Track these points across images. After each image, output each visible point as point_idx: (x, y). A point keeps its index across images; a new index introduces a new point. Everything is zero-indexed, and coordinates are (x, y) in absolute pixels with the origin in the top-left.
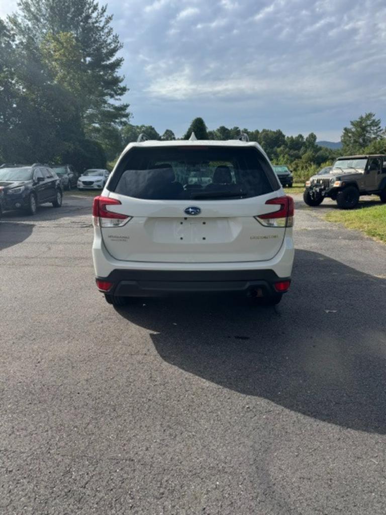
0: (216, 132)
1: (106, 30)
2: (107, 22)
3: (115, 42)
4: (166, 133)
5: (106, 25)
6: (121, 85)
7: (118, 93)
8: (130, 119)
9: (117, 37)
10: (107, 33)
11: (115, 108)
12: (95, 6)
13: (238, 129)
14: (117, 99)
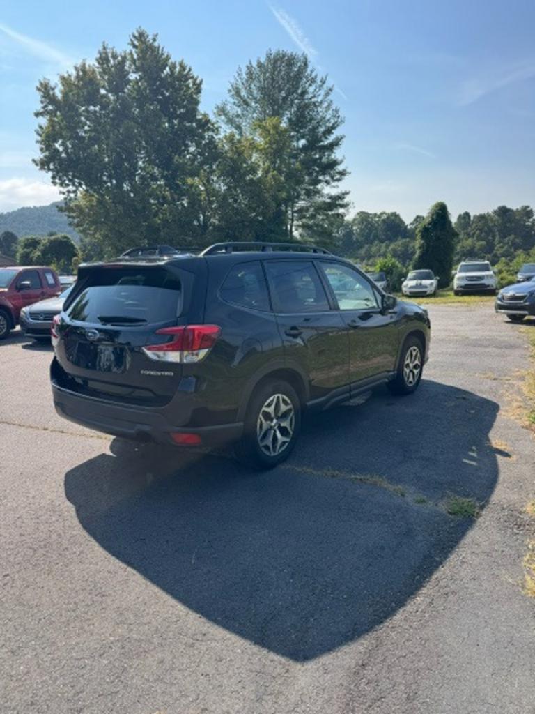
0: (492, 215)
1: (325, 104)
2: (327, 94)
3: (335, 116)
4: (415, 220)
5: (325, 98)
6: (340, 168)
7: (335, 178)
8: (350, 210)
9: (337, 111)
10: (326, 108)
11: (331, 197)
12: (313, 79)
13: (529, 209)
14: (334, 187)
